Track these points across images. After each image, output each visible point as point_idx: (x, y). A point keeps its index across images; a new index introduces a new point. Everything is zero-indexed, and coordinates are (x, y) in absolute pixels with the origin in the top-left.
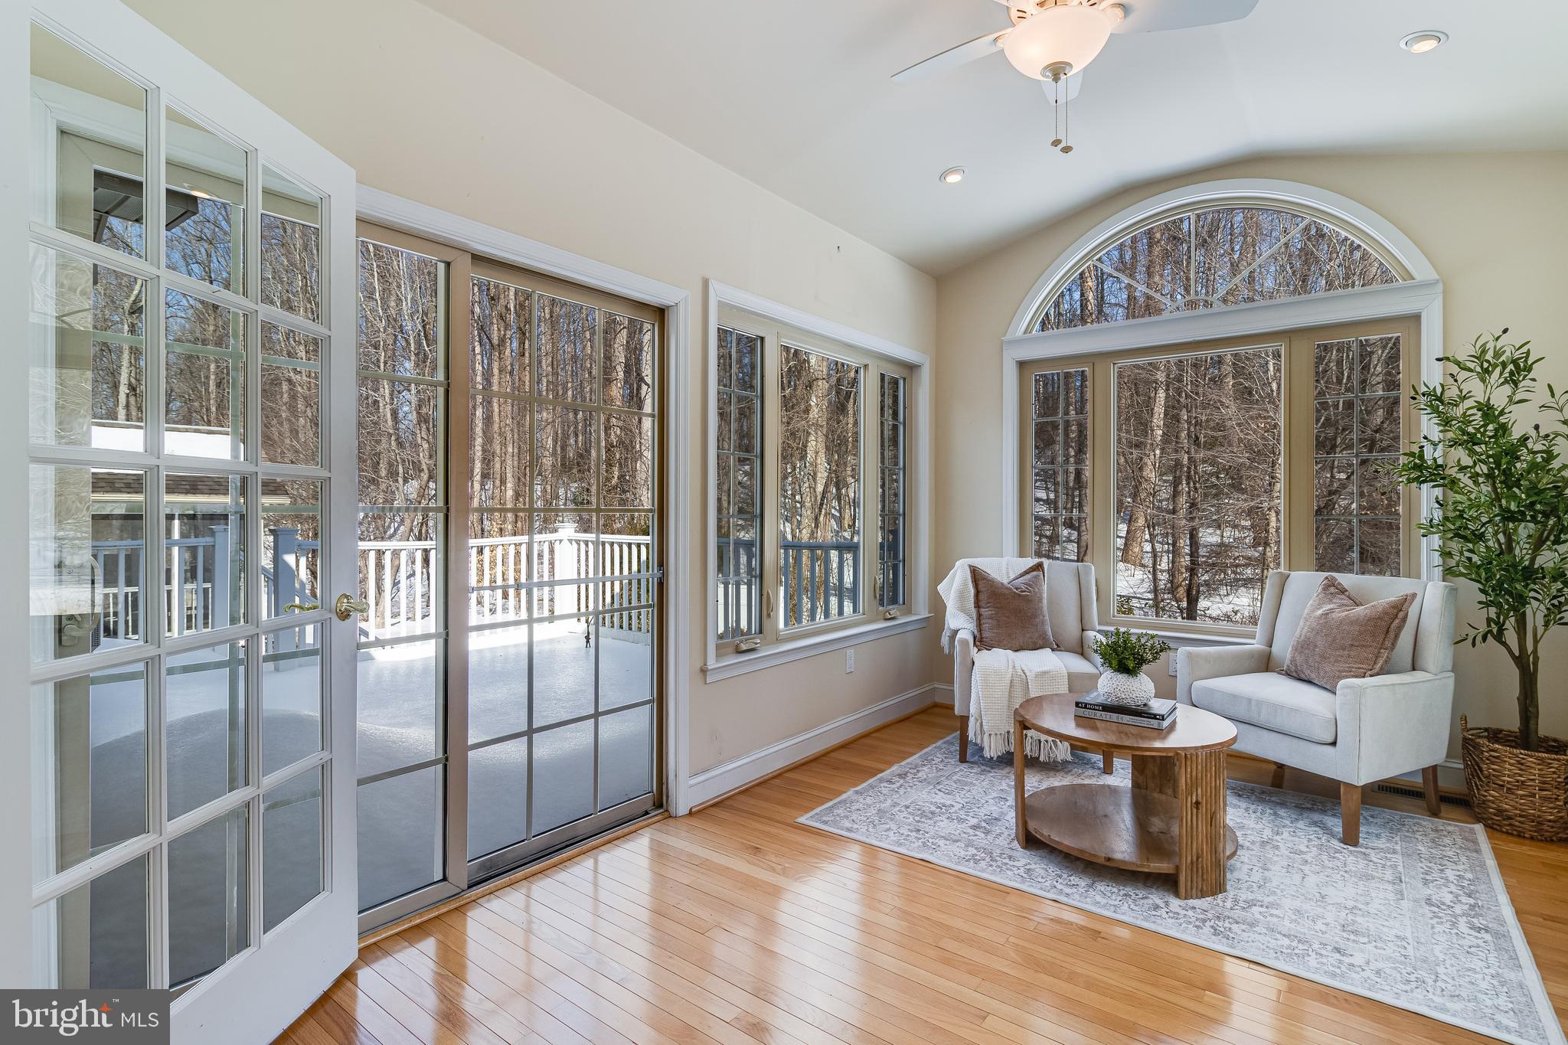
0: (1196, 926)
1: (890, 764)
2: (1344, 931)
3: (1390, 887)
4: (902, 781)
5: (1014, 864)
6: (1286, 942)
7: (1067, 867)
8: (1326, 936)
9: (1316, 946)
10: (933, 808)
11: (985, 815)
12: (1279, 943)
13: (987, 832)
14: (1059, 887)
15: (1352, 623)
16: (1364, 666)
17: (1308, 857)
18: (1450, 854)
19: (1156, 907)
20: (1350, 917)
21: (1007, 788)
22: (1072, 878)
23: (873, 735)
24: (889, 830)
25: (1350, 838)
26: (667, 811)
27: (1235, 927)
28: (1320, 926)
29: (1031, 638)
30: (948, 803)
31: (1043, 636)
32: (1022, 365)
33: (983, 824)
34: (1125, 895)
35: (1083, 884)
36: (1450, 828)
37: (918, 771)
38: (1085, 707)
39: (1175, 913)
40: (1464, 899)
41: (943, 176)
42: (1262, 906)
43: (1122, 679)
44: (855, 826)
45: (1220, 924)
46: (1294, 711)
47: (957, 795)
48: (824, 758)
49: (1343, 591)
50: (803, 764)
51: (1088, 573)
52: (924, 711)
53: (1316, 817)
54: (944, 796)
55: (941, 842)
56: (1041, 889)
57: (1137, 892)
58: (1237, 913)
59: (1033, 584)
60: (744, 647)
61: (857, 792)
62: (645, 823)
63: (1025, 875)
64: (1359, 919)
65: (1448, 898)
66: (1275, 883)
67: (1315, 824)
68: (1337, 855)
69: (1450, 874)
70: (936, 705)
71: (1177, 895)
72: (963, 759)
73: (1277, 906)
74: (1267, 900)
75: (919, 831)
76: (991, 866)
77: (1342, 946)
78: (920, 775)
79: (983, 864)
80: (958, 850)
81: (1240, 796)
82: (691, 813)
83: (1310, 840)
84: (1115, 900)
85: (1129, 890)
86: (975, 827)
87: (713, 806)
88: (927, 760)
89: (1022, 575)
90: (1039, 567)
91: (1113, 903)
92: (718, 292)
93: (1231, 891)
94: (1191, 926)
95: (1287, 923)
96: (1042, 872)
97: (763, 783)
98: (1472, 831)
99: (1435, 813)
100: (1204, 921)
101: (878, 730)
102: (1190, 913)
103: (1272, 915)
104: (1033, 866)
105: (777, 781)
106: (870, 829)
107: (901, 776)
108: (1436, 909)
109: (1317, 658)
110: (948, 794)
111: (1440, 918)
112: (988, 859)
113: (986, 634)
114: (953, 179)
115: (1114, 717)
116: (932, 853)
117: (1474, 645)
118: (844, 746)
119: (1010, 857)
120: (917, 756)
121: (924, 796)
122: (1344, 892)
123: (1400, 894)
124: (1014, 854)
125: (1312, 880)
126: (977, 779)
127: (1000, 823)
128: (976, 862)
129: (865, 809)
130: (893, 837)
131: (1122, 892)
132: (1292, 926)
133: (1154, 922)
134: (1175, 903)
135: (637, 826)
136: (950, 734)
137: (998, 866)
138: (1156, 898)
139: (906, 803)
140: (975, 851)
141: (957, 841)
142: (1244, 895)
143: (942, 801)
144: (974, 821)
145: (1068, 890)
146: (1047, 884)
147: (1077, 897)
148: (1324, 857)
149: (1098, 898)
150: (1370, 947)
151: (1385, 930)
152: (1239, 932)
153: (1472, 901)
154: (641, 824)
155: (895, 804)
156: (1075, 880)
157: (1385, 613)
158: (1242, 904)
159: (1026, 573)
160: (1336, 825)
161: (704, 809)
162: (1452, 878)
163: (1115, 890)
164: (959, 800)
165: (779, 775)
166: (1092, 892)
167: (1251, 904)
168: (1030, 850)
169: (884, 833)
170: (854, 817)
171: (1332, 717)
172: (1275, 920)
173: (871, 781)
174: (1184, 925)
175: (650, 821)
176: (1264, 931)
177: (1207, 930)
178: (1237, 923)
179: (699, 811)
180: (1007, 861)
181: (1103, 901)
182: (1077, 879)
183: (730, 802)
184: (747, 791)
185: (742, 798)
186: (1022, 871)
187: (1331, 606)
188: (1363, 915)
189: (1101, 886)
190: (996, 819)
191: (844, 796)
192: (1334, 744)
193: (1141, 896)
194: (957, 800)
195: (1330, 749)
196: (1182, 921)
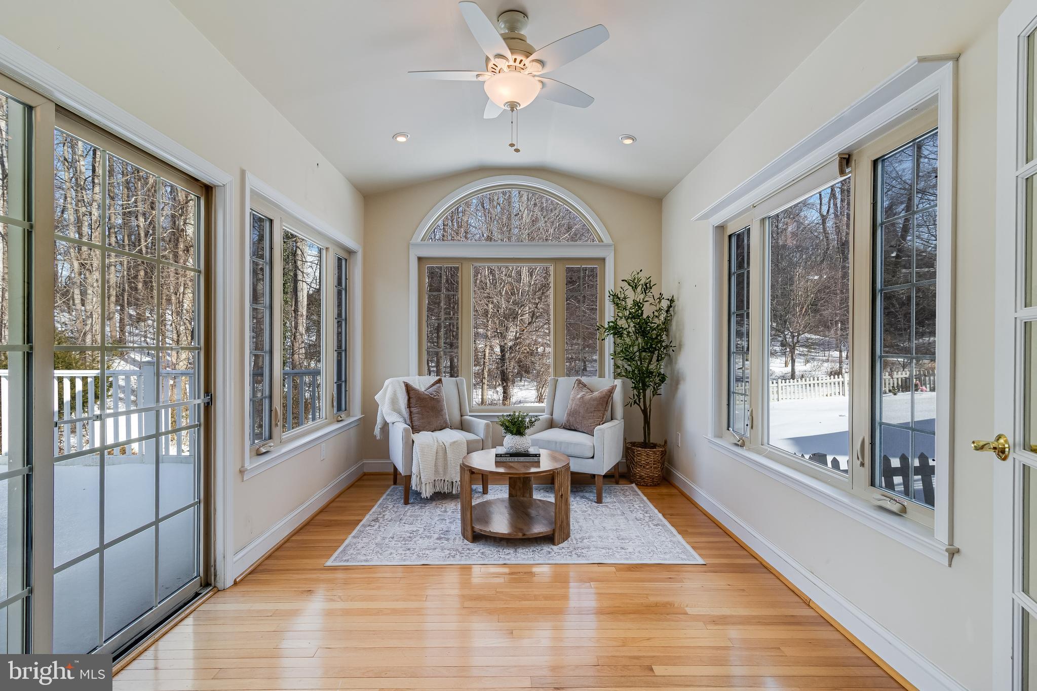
0: (570, 556)
1: (364, 515)
2: (619, 540)
3: (622, 517)
4: (378, 524)
5: (473, 552)
6: (604, 551)
7: (499, 546)
8: (615, 544)
9: (615, 549)
10: (409, 535)
11: (440, 531)
12: (603, 552)
13: (448, 540)
14: (502, 556)
15: (594, 400)
16: (599, 420)
17: (589, 512)
18: (632, 498)
19: (549, 553)
20: (618, 533)
21: (441, 513)
22: (505, 550)
23: (336, 500)
24: (391, 554)
25: (599, 501)
26: (215, 587)
27: (583, 551)
28: (611, 541)
29: (440, 423)
30: (415, 529)
31: (445, 422)
32: (420, 259)
33: (443, 536)
34: (533, 551)
35: (512, 552)
36: (626, 488)
37: (384, 515)
38: (501, 456)
39: (558, 553)
40: (646, 515)
41: (395, 136)
42: (586, 539)
43: (517, 438)
44: (369, 558)
45: (577, 551)
46: (576, 444)
47: (416, 523)
48: (312, 521)
49: (585, 386)
50: (301, 529)
51: (462, 384)
52: (360, 479)
53: (581, 494)
54: (410, 526)
55: (427, 552)
56: (494, 560)
57: (537, 548)
58: (580, 545)
59: (438, 392)
60: (263, 450)
61: (354, 537)
62: (201, 601)
63: (482, 556)
64: (621, 533)
65: (641, 516)
66: (585, 528)
67: (582, 497)
68: (598, 509)
69: (636, 506)
70: (365, 474)
71: (554, 544)
72: (406, 502)
73: (592, 537)
74: (587, 535)
75: (409, 549)
76: (462, 557)
77: (623, 546)
78: (386, 517)
79: (458, 557)
80: (437, 553)
81: (547, 492)
82: (236, 583)
83: (585, 505)
84: (530, 555)
85: (532, 548)
86: (439, 538)
87: (250, 573)
88: (384, 508)
89: (431, 386)
90: (440, 381)
91: (531, 556)
92: (252, 181)
93: (572, 536)
94: (567, 556)
95: (599, 543)
96: (489, 552)
97: (280, 547)
98: (632, 487)
99: (617, 483)
100: (571, 552)
101: (339, 496)
102: (563, 550)
103: (592, 541)
104: (483, 551)
105: (287, 545)
106: (380, 557)
107: (376, 520)
108: (640, 522)
109: (580, 418)
110: (410, 524)
111: (643, 524)
112: (459, 554)
113: (416, 423)
114: (401, 139)
115: (516, 459)
116: (427, 560)
117: (631, 406)
118: (322, 511)
119: (469, 549)
120: (376, 507)
121: (396, 529)
122: (610, 524)
123: (626, 518)
124: (469, 547)
125: (596, 522)
126: (422, 512)
127: (451, 533)
128: (454, 557)
129: (367, 546)
130: (398, 557)
131: (531, 550)
132: (602, 543)
133: (553, 560)
134: (555, 548)
135: (195, 605)
136: (387, 490)
137: (466, 556)
138: (546, 548)
139: (390, 535)
140: (449, 552)
141: (435, 549)
142: (578, 536)
143: (411, 529)
144: (436, 536)
145: (507, 557)
146: (496, 557)
147: (513, 559)
148: (595, 511)
149: (523, 556)
150: (630, 543)
151: (631, 535)
152: (586, 553)
153: (649, 515)
154: (198, 603)
155: (384, 538)
156: (507, 551)
157: (606, 395)
158: (579, 540)
159: (433, 385)
160: (593, 496)
161: (245, 577)
162: (638, 508)
163: (527, 550)
164: (419, 526)
165: (288, 540)
166: (518, 555)
167: (582, 539)
168: (475, 543)
169: (389, 556)
170: (364, 552)
171: (592, 445)
172: (594, 543)
173: (358, 528)
174: (565, 557)
175: (204, 598)
176: (594, 549)
177: (574, 556)
178: (583, 549)
179: (242, 580)
180: (468, 551)
181: (526, 557)
182: (507, 550)
183: (260, 568)
184: (270, 556)
185: (266, 562)
186: (479, 554)
187: (583, 393)
188: (621, 531)
189: (520, 550)
190: (447, 531)
191: (347, 542)
192: (593, 457)
193: (539, 550)
194: (418, 526)
195: (591, 460)
196: (562, 555)
